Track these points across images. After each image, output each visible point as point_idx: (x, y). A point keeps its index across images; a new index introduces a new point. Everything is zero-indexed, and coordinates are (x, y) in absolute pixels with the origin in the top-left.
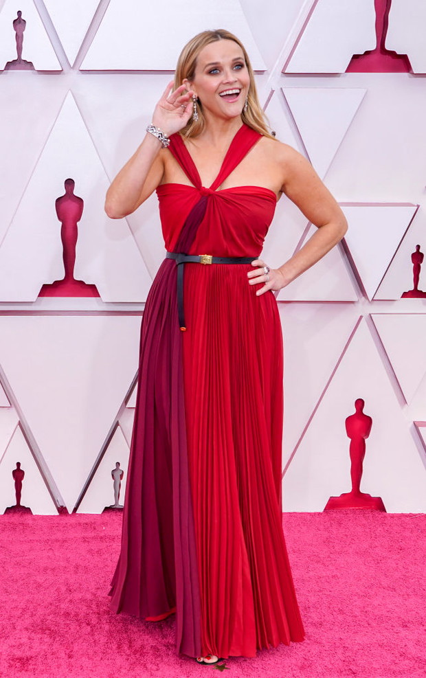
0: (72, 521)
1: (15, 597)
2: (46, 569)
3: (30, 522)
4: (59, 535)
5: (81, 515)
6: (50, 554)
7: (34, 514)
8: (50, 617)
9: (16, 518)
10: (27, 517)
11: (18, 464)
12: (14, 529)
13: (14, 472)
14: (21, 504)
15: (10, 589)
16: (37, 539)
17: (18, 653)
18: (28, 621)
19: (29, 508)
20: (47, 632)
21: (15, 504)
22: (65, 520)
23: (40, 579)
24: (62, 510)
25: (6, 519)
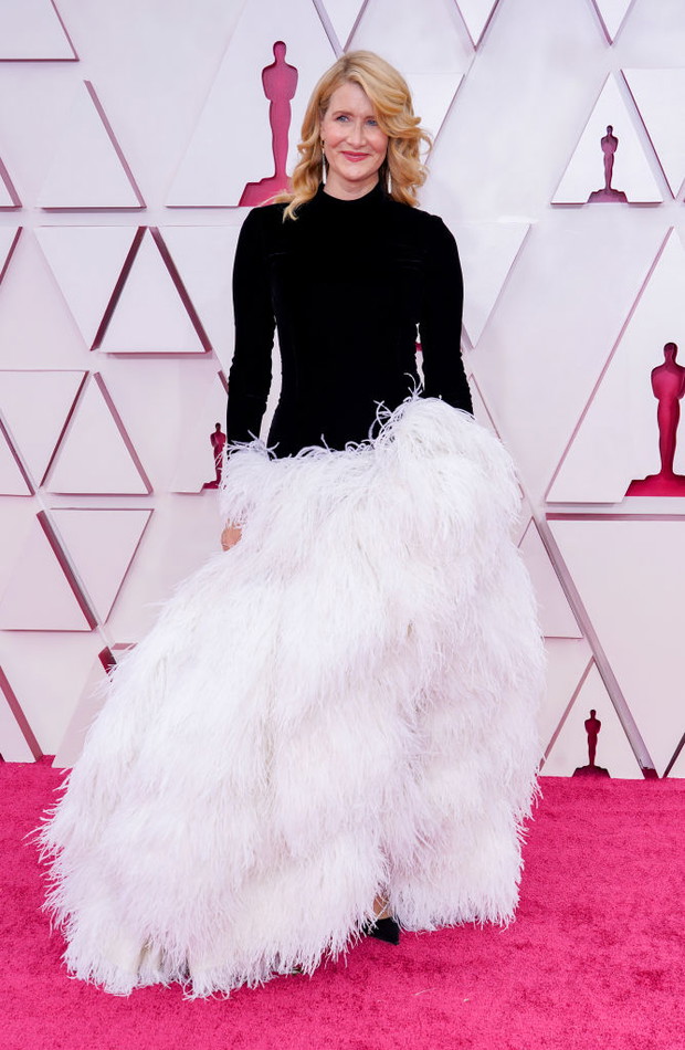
0: (666, 788)
1: (618, 888)
2: (647, 852)
3: (610, 787)
4: (652, 807)
5: (673, 780)
6: (648, 831)
7: (612, 777)
8: (672, 918)
9: (590, 783)
10: (604, 780)
11: (593, 713)
12: (592, 797)
13: (587, 723)
14: (596, 764)
15: (607, 878)
16: (626, 810)
17: (643, 966)
18: (644, 923)
19: (605, 771)
20: (674, 937)
21: (587, 763)
22: (655, 787)
23: (643, 864)
24: (650, 773)
25: (577, 783)
